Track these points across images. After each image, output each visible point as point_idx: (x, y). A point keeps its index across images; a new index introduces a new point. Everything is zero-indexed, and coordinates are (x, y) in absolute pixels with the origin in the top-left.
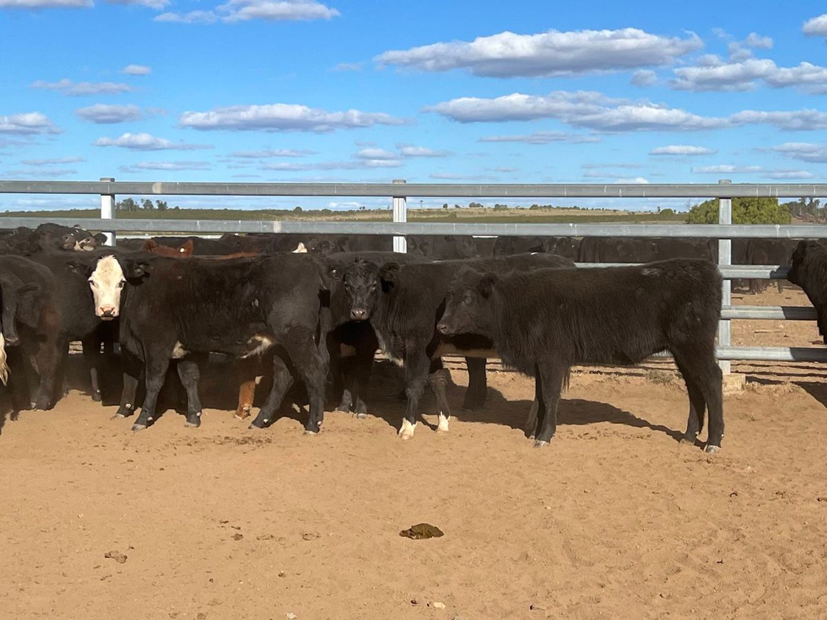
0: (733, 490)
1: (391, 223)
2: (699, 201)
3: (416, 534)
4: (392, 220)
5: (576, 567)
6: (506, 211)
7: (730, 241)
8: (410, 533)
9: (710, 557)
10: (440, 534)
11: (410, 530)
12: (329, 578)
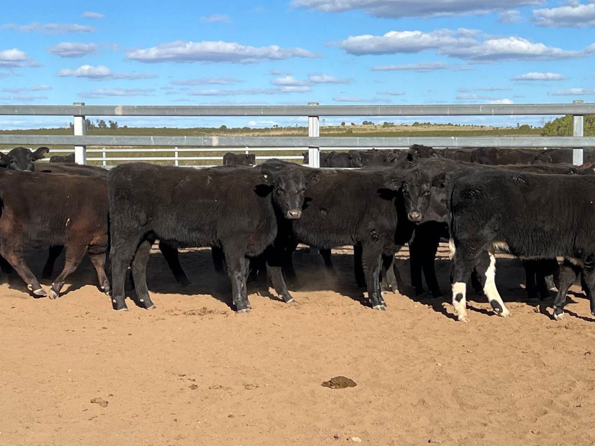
0: (587, 350)
1: (308, 138)
2: (551, 118)
3: (334, 384)
4: (308, 135)
5: (463, 410)
6: (393, 128)
7: (582, 150)
8: (330, 384)
9: (570, 402)
10: (354, 385)
11: (330, 381)
12: (268, 419)
